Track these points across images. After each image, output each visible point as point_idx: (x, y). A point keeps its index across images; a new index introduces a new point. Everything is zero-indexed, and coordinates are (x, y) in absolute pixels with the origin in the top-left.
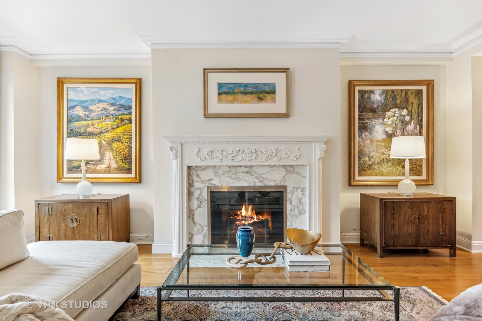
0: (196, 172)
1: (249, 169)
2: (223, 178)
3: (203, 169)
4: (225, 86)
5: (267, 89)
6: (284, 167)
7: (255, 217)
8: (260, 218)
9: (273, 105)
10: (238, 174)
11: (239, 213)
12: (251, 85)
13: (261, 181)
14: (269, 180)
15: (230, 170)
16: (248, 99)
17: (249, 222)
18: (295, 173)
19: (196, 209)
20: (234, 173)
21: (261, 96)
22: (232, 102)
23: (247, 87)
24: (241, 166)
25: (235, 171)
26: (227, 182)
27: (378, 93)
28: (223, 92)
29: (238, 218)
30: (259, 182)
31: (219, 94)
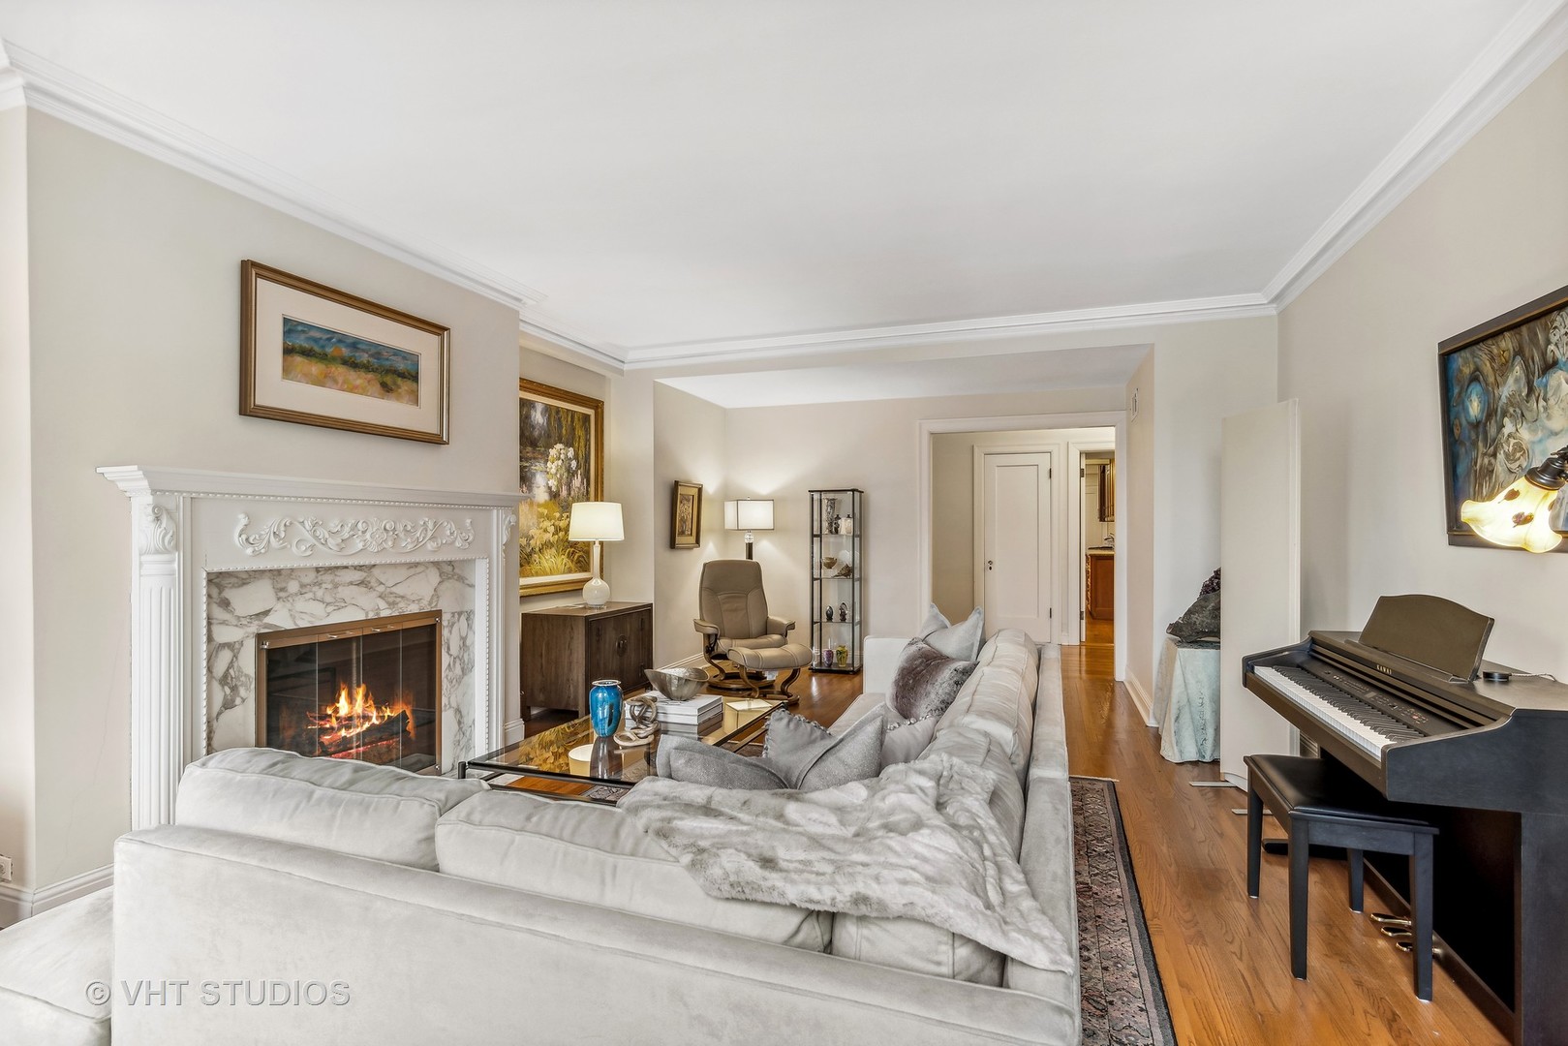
0: (220, 593)
1: (366, 574)
2: (301, 604)
3: (240, 583)
4: (303, 331)
5: (401, 366)
6: (436, 564)
7: (374, 714)
8: (386, 715)
9: (411, 408)
10: (340, 589)
11: (329, 711)
12: (367, 345)
13: (392, 605)
14: (408, 600)
15: (320, 578)
16: (359, 382)
17: (359, 730)
18: (456, 577)
19: (219, 714)
20: (330, 586)
21: (388, 379)
22: (319, 382)
23: (358, 348)
24: (346, 567)
25: (332, 582)
26: (312, 615)
27: (539, 408)
28: (296, 346)
29: (328, 726)
30: (387, 606)
31: (288, 351)
